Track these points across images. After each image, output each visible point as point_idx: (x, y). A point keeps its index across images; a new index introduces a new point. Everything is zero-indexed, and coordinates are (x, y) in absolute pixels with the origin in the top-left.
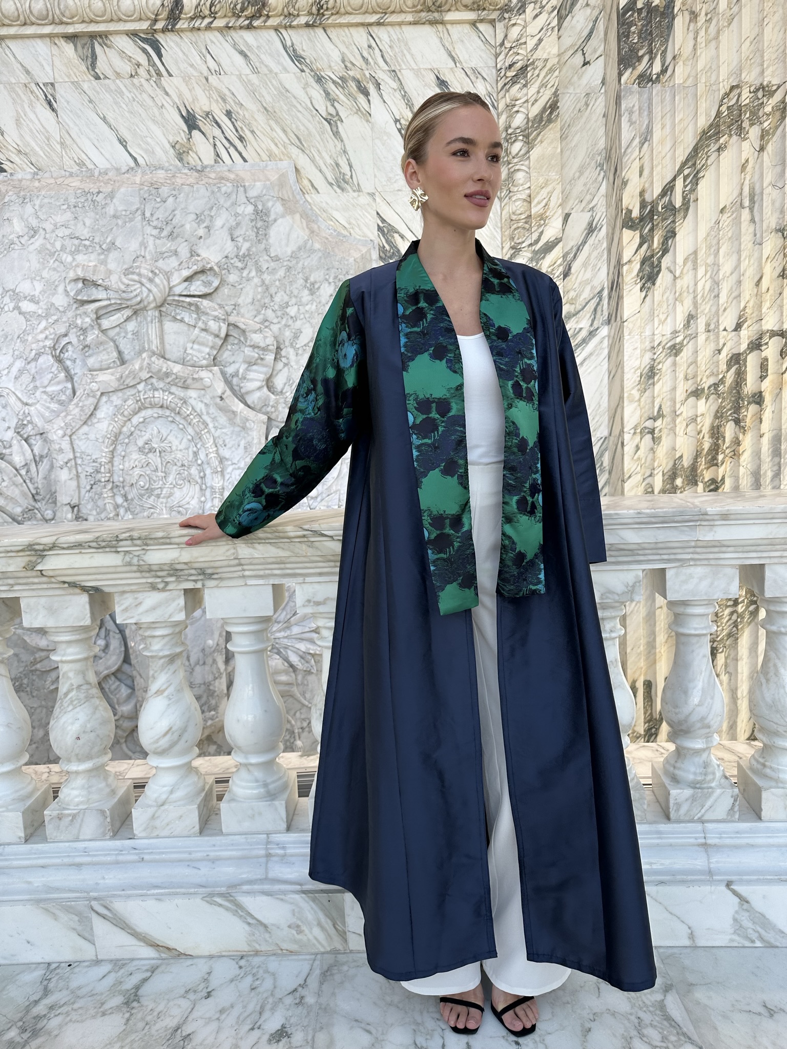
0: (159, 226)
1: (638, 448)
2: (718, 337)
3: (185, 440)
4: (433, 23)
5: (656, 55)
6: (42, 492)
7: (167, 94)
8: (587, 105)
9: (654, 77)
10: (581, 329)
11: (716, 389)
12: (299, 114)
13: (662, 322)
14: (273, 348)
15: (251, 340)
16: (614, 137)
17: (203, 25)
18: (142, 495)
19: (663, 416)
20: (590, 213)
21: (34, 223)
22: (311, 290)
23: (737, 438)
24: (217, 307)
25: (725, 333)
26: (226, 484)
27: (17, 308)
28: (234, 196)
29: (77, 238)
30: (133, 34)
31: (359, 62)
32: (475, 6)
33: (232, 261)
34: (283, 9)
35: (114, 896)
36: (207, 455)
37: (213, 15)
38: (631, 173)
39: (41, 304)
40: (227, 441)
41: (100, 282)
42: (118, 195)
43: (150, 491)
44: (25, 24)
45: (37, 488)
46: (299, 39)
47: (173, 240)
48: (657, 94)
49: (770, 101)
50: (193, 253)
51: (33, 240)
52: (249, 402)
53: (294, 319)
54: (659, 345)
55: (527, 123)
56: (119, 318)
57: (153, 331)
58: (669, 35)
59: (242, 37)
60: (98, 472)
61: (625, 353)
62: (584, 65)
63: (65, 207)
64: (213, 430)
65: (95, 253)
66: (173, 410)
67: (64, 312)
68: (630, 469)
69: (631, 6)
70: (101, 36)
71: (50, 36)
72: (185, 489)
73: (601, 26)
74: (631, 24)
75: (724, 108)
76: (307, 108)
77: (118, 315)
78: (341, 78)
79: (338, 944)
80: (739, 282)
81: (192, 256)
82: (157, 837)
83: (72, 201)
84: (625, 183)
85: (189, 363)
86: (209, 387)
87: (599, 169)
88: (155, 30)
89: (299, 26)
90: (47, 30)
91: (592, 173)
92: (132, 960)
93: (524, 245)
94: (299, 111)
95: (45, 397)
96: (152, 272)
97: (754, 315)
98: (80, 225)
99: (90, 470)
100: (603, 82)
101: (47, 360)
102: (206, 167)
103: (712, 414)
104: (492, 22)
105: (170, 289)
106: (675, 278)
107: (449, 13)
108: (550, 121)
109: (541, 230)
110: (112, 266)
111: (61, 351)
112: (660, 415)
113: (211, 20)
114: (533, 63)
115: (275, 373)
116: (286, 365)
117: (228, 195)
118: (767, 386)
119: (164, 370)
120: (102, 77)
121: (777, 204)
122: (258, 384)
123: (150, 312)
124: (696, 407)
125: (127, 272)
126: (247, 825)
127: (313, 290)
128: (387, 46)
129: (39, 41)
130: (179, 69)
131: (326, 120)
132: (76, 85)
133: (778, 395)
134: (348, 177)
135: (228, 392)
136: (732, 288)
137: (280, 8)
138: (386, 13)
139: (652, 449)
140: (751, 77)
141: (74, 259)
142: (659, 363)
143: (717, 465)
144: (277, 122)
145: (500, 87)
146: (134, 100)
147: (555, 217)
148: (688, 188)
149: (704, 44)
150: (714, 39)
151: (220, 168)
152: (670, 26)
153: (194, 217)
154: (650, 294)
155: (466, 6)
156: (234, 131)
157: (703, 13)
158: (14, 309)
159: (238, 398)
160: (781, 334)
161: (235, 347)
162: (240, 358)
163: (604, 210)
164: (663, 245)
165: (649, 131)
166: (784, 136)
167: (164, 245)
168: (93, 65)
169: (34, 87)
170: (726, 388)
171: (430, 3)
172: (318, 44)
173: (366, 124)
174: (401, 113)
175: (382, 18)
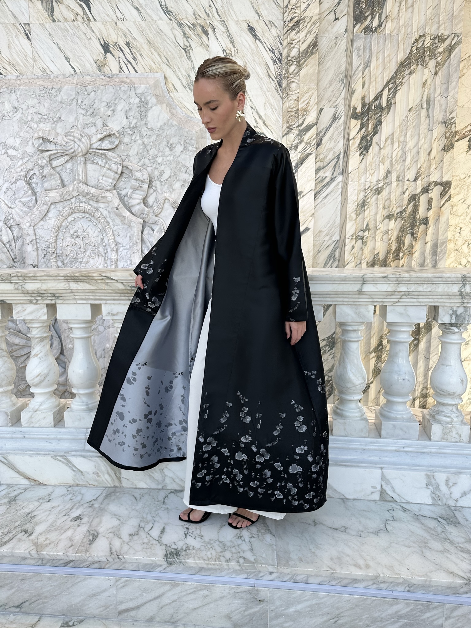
0: (86, 108)
1: (353, 247)
2: (404, 185)
3: (96, 232)
5: (375, 16)
6: (18, 257)
7: (93, 31)
8: (336, 44)
9: (374, 29)
10: (326, 177)
11: (401, 215)
12: (168, 45)
13: (372, 175)
14: (147, 181)
15: (135, 176)
16: (349, 63)
18: (72, 262)
19: (369, 230)
20: (335, 109)
21: (16, 105)
22: (170, 148)
23: (412, 244)
24: (116, 156)
25: (408, 182)
26: (119, 257)
27: (6, 153)
28: (129, 93)
29: (40, 114)
31: (204, 15)
33: (126, 130)
35: (9, 453)
36: (108, 240)
38: (357, 86)
39: (19, 151)
40: (120, 233)
41: (52, 140)
42: (64, 90)
43: (76, 259)
45: (15, 255)
47: (93, 117)
48: (375, 39)
49: (442, 45)
50: (105, 125)
51: (15, 115)
52: (133, 211)
53: (160, 164)
54: (368, 188)
55: (299, 54)
56: (62, 161)
57: (80, 169)
58: (384, 4)
60: (48, 247)
61: (349, 192)
62: (335, 20)
63: (34, 96)
64: (112, 226)
65: (50, 123)
66: (90, 214)
67: (32, 156)
68: (348, 259)
72: (96, 259)
75: (414, 49)
76: (172, 42)
77: (62, 159)
78: (193, 25)
79: (117, 484)
80: (418, 153)
81: (104, 126)
82: (33, 427)
83: (38, 92)
84: (353, 92)
85: (100, 188)
86: (110, 202)
87: (341, 82)
91: (337, 85)
92: (17, 485)
93: (294, 126)
95: (20, 204)
96: (81, 135)
97: (426, 172)
98: (42, 106)
99: (44, 246)
100: (346, 31)
101: (22, 183)
102: (114, 75)
103: (398, 230)
105: (91, 145)
106: (380, 149)
108: (312, 53)
109: (304, 118)
110: (59, 131)
111: (30, 178)
112: (367, 229)
114: (304, 18)
115: (148, 195)
116: (155, 191)
117: (125, 92)
118: (431, 214)
119: (86, 191)
120: (57, 20)
121: (443, 107)
122: (138, 201)
123: (79, 158)
124: (388, 225)
125: (66, 135)
126: (77, 424)
127: (171, 148)
128: (220, 6)
130: (100, 17)
131: (183, 49)
132: (42, 25)
133: (437, 220)
135: (121, 205)
136: (413, 156)
139: (362, 248)
140: (432, 30)
141: (38, 126)
142: (368, 199)
143: (399, 259)
144: (155, 49)
145: (284, 33)
146: (74, 35)
147: (313, 111)
148: (391, 96)
149: (404, 10)
150: (411, 7)
151: (122, 76)
153: (105, 104)
154: (365, 158)
156: (130, 54)
158: (4, 153)
159: (127, 209)
160: (441, 184)
161: (126, 179)
162: (129, 186)
163: (343, 107)
164: (374, 129)
165: (369, 61)
166: (449, 66)
167: (88, 119)
168: (52, 13)
169: (18, 25)
170: (407, 215)
172: (180, 4)
173: (206, 52)
174: (227, 46)
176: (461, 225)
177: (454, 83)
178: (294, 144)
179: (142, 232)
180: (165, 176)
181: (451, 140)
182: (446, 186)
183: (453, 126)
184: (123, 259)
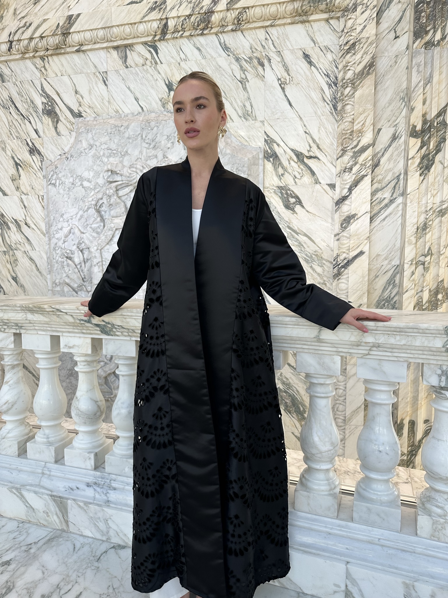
0: (149, 142)
1: (413, 273)
4: (303, 22)
5: (438, 29)
6: (86, 277)
7: (159, 73)
8: (396, 62)
9: (436, 43)
10: (385, 198)
12: (225, 79)
13: (434, 196)
17: (178, 36)
19: (432, 255)
20: (394, 128)
21: (92, 142)
27: (82, 185)
29: (111, 149)
30: (145, 44)
31: (260, 48)
32: (327, 10)
34: (219, 23)
37: (184, 30)
38: (417, 103)
39: (92, 183)
41: (118, 172)
42: (131, 127)
44: (95, 43)
45: (84, 275)
46: (228, 39)
47: (155, 150)
48: (437, 53)
50: (165, 156)
51: (90, 151)
54: (430, 209)
55: (354, 76)
56: (126, 191)
59: (198, 40)
61: (407, 214)
62: (395, 39)
63: (106, 134)
65: (118, 157)
67: (102, 187)
68: (407, 286)
70: (130, 46)
71: (106, 48)
73: (408, 13)
74: (422, 12)
76: (230, 76)
77: (127, 189)
78: (249, 58)
79: (65, 527)
81: (164, 158)
83: (109, 131)
84: (413, 109)
87: (401, 101)
88: (155, 40)
89: (228, 32)
90: (105, 45)
91: (397, 104)
93: (348, 148)
95: (91, 230)
96: (142, 166)
98: (112, 143)
100: (407, 48)
101: (92, 211)
104: (338, 18)
106: (444, 168)
107: (312, 16)
108: (368, 74)
109: (359, 139)
110: (126, 163)
111: (100, 207)
112: (430, 253)
113: (182, 32)
114: (360, 40)
120: (129, 66)
125: (130, 167)
126: (37, 456)
128: (276, 38)
129: (101, 51)
130: (166, 59)
131: (240, 81)
132: (117, 71)
134: (250, 112)
137: (217, 23)
138: (275, 20)
139: (423, 275)
141: (108, 160)
142: (430, 221)
145: (340, 56)
146: (143, 77)
147: (368, 131)
153: (166, 137)
154: (426, 178)
155: (322, 11)
163: (404, 126)
164: (437, 147)
165: (431, 76)
167: (151, 152)
168: (125, 61)
169: (98, 74)
171: (300, 12)
172: (238, 40)
173: (261, 82)
174: (282, 75)
175: (273, 22)
178: (348, 166)
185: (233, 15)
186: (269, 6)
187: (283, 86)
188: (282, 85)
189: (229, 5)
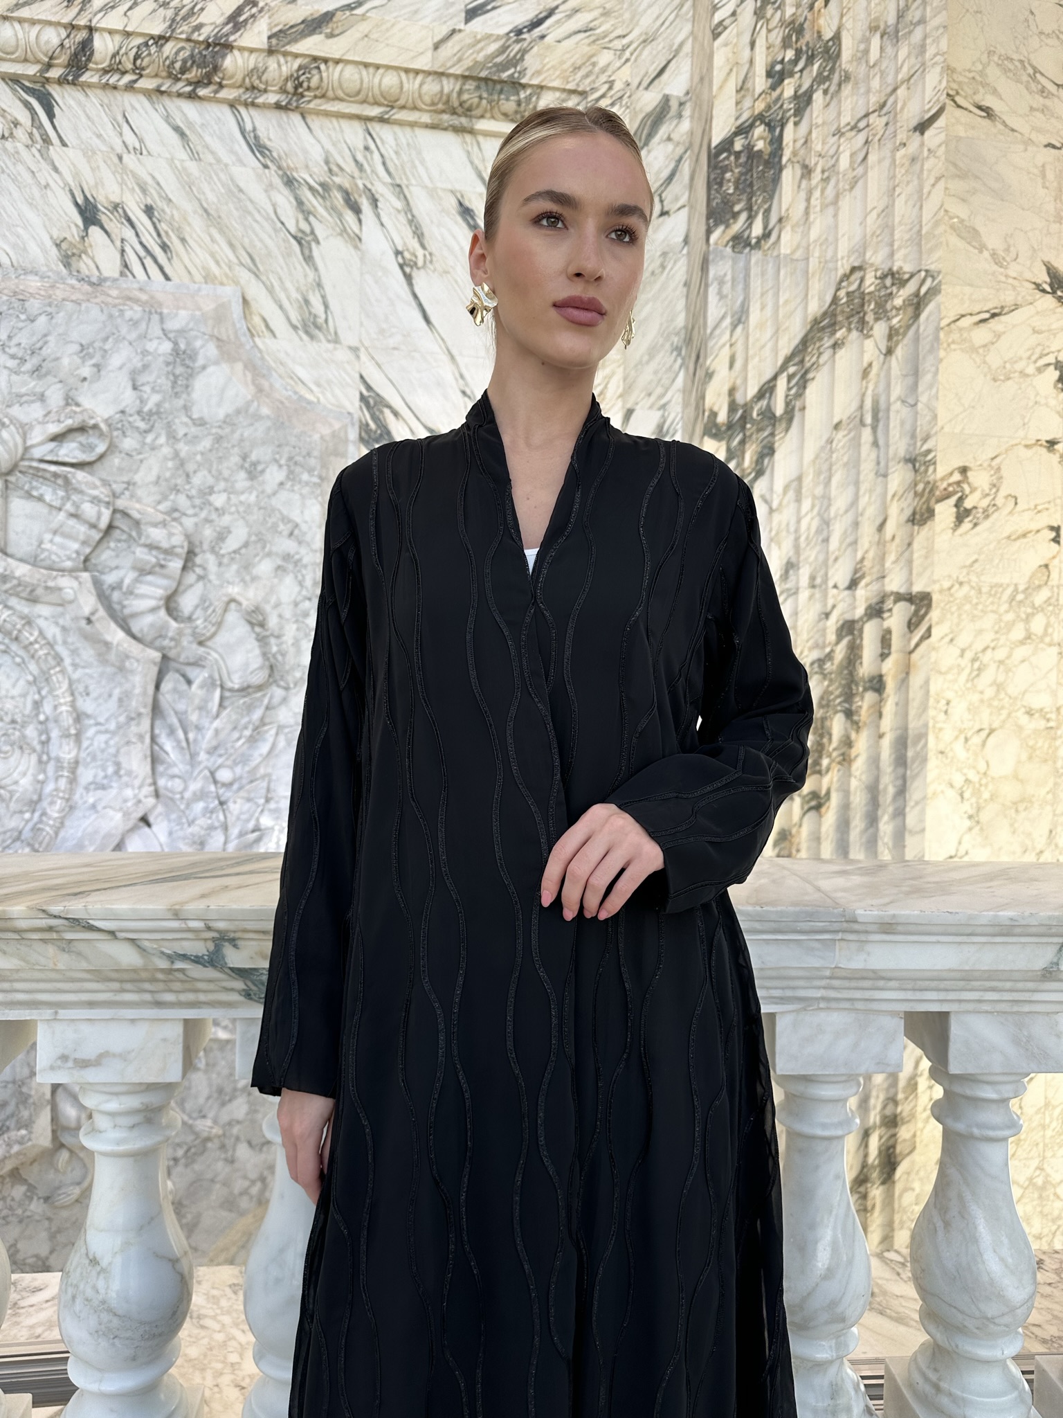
0: (20, 355)
2: (825, 596)
3: (22, 683)
4: (458, 130)
5: (757, 213)
7: (56, 169)
8: (663, 267)
9: (754, 241)
11: (821, 667)
12: (255, 225)
14: (183, 552)
15: (148, 537)
16: (697, 312)
17: (122, 83)
20: (661, 413)
22: (249, 473)
23: (848, 737)
24: (98, 483)
25: (835, 591)
26: (83, 755)
28: (143, 325)
30: (13, 80)
31: (350, 167)
33: (131, 419)
34: (244, 79)
36: (55, 707)
37: (139, 71)
38: (718, 361)
40: (91, 688)
46: (264, 123)
47: (40, 378)
48: (757, 263)
49: (901, 292)
50: (69, 400)
52: (134, 630)
53: (220, 512)
58: (774, 191)
59: (179, 109)
62: (661, 215)
64: (70, 669)
66: (8, 634)
69: (727, 145)
72: (13, 761)
73: (686, 168)
74: (725, 169)
75: (842, 293)
76: (268, 218)
78: (322, 185)
80: (856, 524)
81: (67, 404)
84: (709, 375)
85: (43, 564)
86: (71, 602)
87: (675, 353)
88: (47, 79)
89: (265, 106)
91: (665, 358)
94: (256, 221)
97: (875, 569)
100: (686, 241)
102: (105, 279)
105: (26, 449)
107: (482, 121)
113: (134, 77)
115: (182, 588)
116: (200, 578)
117: (135, 323)
118: (889, 667)
121: (908, 427)
122: (152, 603)
127: (253, 472)
128: (391, 151)
130: (79, 137)
131: (295, 238)
133: (904, 681)
134: (321, 320)
135: (102, 612)
136: (845, 532)
137: (239, 77)
138: (392, 107)
140: (877, 258)
143: (819, 772)
144: (221, 231)
148: (793, 392)
149: (818, 208)
150: (832, 203)
151: (127, 284)
152: (776, 180)
153: (77, 348)
155: (505, 115)
156: (155, 235)
157: (819, 169)
159: (116, 622)
160: (909, 598)
161: (124, 545)
162: (127, 562)
163: (679, 409)
164: (757, 463)
165: (745, 310)
166: (917, 339)
167: (25, 383)
170: (834, 667)
171: (456, 104)
172: (292, 134)
173: (352, 251)
174: (405, 244)
175: (387, 113)
176: (949, 695)
177: (928, 377)
179: (157, 687)
180: (232, 544)
181: (928, 501)
182: (921, 603)
183: (931, 469)
184: (94, 758)
185: (284, 68)
186: (381, 71)
187: (408, 270)
188: (407, 268)
189: (274, 41)
